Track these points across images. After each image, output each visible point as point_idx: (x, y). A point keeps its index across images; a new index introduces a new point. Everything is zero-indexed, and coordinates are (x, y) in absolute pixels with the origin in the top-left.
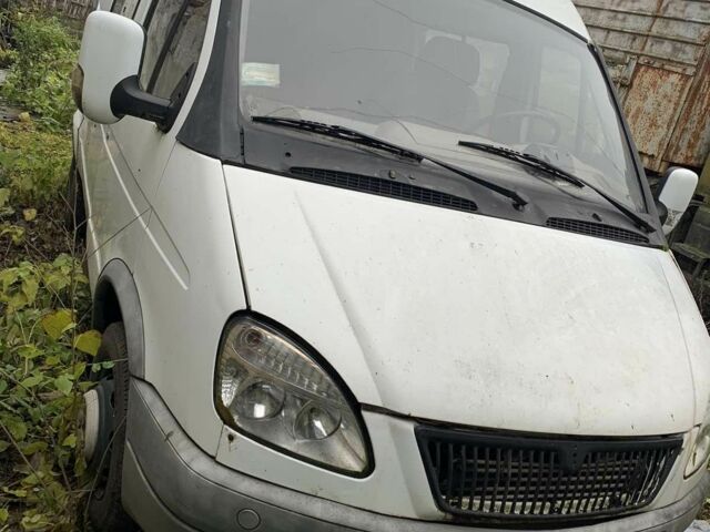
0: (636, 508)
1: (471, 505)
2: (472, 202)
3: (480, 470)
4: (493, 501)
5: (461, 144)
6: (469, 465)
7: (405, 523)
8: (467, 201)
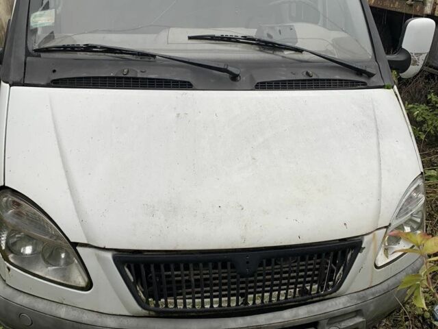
0: (323, 295)
1: (166, 304)
2: (189, 82)
3: (176, 278)
4: (184, 299)
5: (190, 38)
6: (168, 276)
7: (122, 318)
8: (185, 82)
